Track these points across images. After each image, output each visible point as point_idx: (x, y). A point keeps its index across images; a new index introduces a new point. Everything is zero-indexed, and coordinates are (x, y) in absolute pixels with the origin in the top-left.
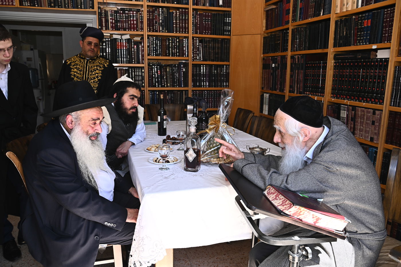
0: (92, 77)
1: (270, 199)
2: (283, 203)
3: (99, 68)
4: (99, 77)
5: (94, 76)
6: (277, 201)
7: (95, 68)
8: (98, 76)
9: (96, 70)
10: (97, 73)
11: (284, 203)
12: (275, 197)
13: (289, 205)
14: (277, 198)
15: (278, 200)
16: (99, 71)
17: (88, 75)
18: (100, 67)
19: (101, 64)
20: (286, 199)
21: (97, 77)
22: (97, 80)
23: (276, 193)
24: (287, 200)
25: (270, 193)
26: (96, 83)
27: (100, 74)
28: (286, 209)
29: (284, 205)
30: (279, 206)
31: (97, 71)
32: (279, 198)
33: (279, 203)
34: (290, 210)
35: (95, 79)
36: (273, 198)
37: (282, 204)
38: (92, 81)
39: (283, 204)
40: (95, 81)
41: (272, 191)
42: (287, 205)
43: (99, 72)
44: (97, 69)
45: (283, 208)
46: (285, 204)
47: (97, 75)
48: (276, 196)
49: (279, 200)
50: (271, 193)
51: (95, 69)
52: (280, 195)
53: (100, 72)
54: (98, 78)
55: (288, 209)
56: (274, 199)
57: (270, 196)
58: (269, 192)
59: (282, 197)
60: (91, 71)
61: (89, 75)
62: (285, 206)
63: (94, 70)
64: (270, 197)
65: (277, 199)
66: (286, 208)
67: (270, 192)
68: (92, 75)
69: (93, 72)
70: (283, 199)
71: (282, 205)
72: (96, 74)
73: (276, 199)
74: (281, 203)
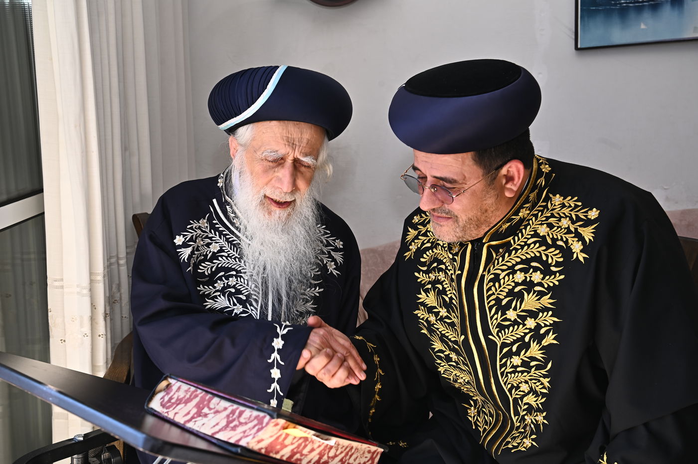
0: (510, 336)
1: (180, 419)
2: (229, 423)
3: (537, 277)
4: (547, 332)
5: (521, 331)
6: (205, 420)
7: (519, 277)
8: (538, 327)
9: (520, 296)
10: (533, 314)
11: (234, 420)
12: (195, 410)
13: (255, 422)
14: (206, 410)
15: (210, 416)
16: (541, 294)
17: (487, 331)
18: (546, 271)
19: (548, 247)
20: (237, 408)
21: (537, 335)
22: (539, 355)
23: (196, 396)
24: (242, 408)
25: (173, 404)
26: (538, 368)
27: (548, 319)
28: (247, 436)
29: (236, 426)
30: (217, 432)
31: (530, 302)
32: (210, 409)
33: (217, 424)
34: (261, 435)
35: (527, 346)
36: (188, 413)
37: (227, 426)
38: (516, 361)
39: (232, 425)
40: (533, 359)
41: (181, 394)
42: (246, 423)
43: (538, 306)
44: (529, 285)
45: (236, 435)
46: (241, 424)
47: (531, 323)
48: (197, 406)
49: (213, 415)
50: (178, 399)
51: (517, 284)
52: (216, 400)
53: (546, 301)
54: (539, 342)
55: (255, 434)
56: (193, 418)
57: (176, 410)
58: (166, 399)
59: (224, 404)
60: (499, 301)
61: (494, 331)
62: (241, 429)
63: (510, 293)
64: (176, 413)
65: (206, 415)
66: (246, 434)
67: (171, 399)
68: (508, 327)
69: (508, 306)
70: (225, 409)
71: (229, 429)
72: (524, 318)
73: (199, 414)
74: (223, 423)
